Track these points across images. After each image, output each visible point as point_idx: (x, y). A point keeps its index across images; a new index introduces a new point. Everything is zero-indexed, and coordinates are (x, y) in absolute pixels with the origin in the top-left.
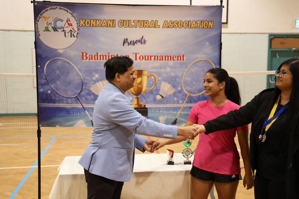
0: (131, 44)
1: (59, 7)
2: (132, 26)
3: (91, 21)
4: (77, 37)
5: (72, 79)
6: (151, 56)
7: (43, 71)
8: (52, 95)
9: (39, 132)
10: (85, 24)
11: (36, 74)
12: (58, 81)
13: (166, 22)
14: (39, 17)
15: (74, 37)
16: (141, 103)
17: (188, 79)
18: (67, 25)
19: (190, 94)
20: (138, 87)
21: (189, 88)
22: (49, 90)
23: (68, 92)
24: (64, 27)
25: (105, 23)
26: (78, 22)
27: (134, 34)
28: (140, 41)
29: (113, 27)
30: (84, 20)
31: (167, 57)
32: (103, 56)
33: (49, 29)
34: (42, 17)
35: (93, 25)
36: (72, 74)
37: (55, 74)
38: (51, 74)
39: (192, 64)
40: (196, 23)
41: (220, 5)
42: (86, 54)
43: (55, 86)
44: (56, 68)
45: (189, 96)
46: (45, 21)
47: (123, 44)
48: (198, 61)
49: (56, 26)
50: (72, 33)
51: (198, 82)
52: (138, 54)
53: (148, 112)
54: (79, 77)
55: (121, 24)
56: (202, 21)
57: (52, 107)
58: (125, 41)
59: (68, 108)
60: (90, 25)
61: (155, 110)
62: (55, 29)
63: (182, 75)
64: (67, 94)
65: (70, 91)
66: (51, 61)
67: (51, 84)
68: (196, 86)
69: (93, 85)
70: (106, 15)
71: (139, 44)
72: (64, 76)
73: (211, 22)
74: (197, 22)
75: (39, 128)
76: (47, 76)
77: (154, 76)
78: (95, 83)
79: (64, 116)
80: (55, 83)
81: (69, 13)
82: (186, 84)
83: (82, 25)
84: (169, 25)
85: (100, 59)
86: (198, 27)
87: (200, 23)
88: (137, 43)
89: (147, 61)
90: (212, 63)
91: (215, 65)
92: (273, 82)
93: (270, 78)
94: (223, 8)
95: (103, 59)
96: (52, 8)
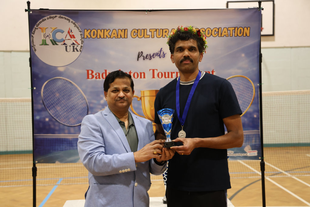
0: (147, 58)
1: (58, 15)
2: (148, 36)
3: (97, 32)
4: (80, 51)
5: (75, 103)
6: (172, 73)
7: (40, 93)
8: (50, 123)
9: (34, 170)
10: (90, 36)
11: (30, 98)
12: (59, 106)
14: (35, 28)
15: (77, 51)
18: (68, 37)
22: (47, 117)
23: (70, 119)
24: (65, 39)
25: (114, 34)
26: (82, 33)
27: (151, 46)
28: (159, 54)
29: (124, 38)
30: (89, 31)
33: (47, 43)
34: (39, 29)
35: (100, 35)
36: (75, 97)
37: (55, 97)
38: (49, 97)
40: (228, 30)
41: (258, 6)
42: (92, 72)
43: (54, 112)
44: (56, 90)
46: (42, 33)
47: (137, 59)
48: (231, 78)
49: (56, 38)
50: (74, 46)
52: (155, 71)
54: (84, 101)
55: (135, 34)
56: (235, 28)
57: (51, 139)
58: (140, 55)
59: (71, 139)
60: (97, 36)
62: (54, 42)
64: (69, 121)
65: (73, 118)
66: (49, 82)
67: (49, 110)
69: (101, 109)
70: (117, 24)
71: (157, 58)
72: (66, 99)
73: (247, 29)
75: (34, 165)
76: (44, 100)
79: (65, 150)
80: (54, 108)
81: (70, 22)
83: (87, 36)
86: (230, 34)
87: (233, 30)
88: (154, 56)
89: (167, 78)
90: (250, 80)
91: (253, 82)
94: (262, 11)
96: (50, 17)
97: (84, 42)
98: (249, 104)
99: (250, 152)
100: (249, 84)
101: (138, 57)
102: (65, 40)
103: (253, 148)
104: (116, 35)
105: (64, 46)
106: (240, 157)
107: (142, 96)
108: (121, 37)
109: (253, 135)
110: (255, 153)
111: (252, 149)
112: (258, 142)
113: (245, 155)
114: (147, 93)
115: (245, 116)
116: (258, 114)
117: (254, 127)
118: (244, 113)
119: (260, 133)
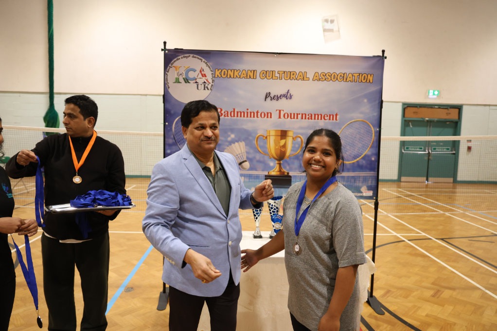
0: (275, 98)
1: (192, 55)
2: (277, 78)
3: (228, 72)
4: (211, 89)
7: (171, 129)
10: (221, 75)
11: (163, 133)
13: (317, 74)
14: (170, 67)
15: (208, 89)
16: (284, 170)
18: (200, 76)
20: (281, 150)
24: (196, 78)
25: (244, 74)
26: (213, 72)
27: (278, 87)
28: (286, 96)
29: (253, 78)
30: (220, 70)
31: (317, 116)
32: (241, 113)
33: (180, 81)
34: (173, 67)
35: (230, 75)
39: (347, 125)
40: (353, 76)
41: (381, 55)
42: (221, 110)
46: (176, 72)
47: (264, 99)
48: (353, 122)
49: (188, 77)
50: (205, 85)
51: (352, 147)
52: (282, 112)
53: (292, 180)
55: (263, 75)
56: (359, 74)
58: (268, 95)
60: (227, 76)
61: (300, 179)
62: (187, 81)
67: (180, 145)
68: (350, 152)
69: (228, 146)
70: (246, 65)
71: (284, 99)
73: (371, 76)
74: (354, 75)
76: (175, 135)
77: (300, 137)
78: (231, 145)
81: (203, 62)
83: (218, 75)
84: (321, 77)
85: (237, 116)
86: (355, 80)
87: (357, 76)
88: (281, 97)
89: (293, 119)
90: (371, 125)
91: (373, 126)
92: (405, 152)
93: (403, 148)
94: (385, 60)
95: (241, 116)
96: (184, 56)
98: (368, 147)
99: (366, 192)
100: (369, 128)
101: (266, 98)
103: (369, 188)
104: (245, 76)
105: (196, 85)
107: (268, 135)
108: (250, 77)
109: (370, 176)
110: (370, 193)
111: (368, 190)
112: (374, 183)
113: (361, 194)
114: (273, 133)
115: (363, 158)
116: (375, 157)
117: (371, 169)
118: (362, 156)
119: (376, 175)
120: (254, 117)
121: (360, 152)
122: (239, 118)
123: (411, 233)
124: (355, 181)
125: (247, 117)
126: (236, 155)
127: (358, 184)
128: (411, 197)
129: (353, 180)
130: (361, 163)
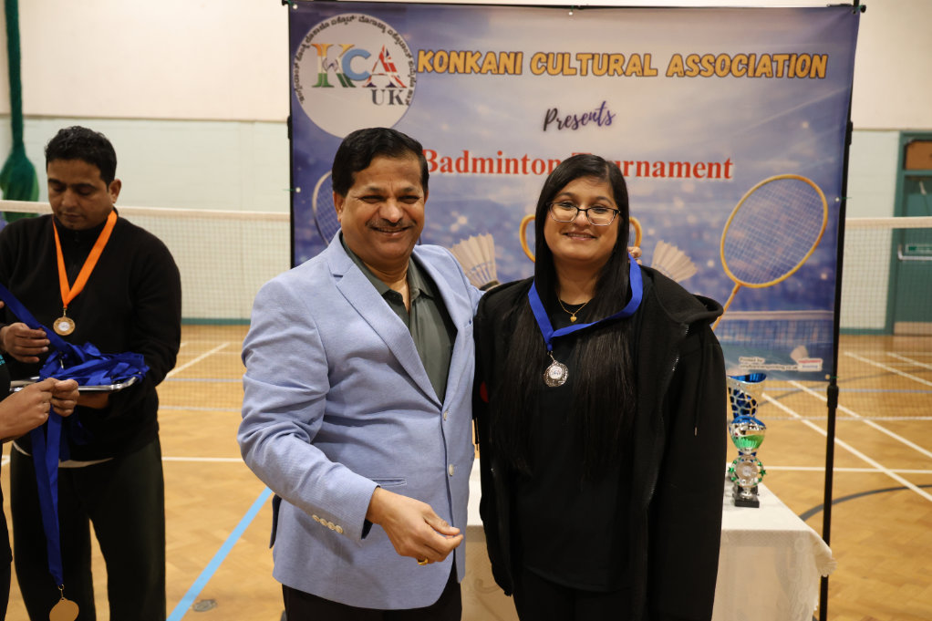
0: (568, 124)
1: (358, 15)
2: (574, 71)
3: (449, 57)
4: (408, 103)
7: (309, 202)
10: (433, 66)
11: (288, 213)
13: (677, 58)
14: (304, 46)
15: (400, 102)
17: (740, 235)
18: (381, 68)
19: (742, 282)
21: (740, 264)
24: (371, 73)
25: (490, 63)
26: (412, 59)
27: (577, 95)
28: (597, 116)
29: (514, 73)
30: (430, 54)
31: (676, 167)
32: (483, 161)
33: (330, 81)
34: (311, 47)
35: (455, 67)
38: (330, 212)
39: (754, 191)
40: (772, 60)
41: (851, 3)
42: (434, 155)
45: (741, 287)
46: (319, 58)
47: (543, 127)
48: (771, 181)
49: (350, 71)
50: (393, 91)
51: (769, 245)
55: (540, 65)
56: (790, 56)
58: (551, 116)
60: (448, 67)
62: (346, 81)
63: (722, 223)
68: (763, 258)
71: (592, 125)
73: (821, 59)
74: (776, 58)
76: (320, 219)
77: (633, 223)
78: (458, 242)
81: (386, 33)
82: (732, 250)
83: (425, 67)
84: (684, 68)
85: (475, 170)
86: (777, 72)
87: (784, 61)
88: (585, 121)
90: (818, 188)
91: (826, 192)
92: (905, 258)
93: (900, 247)
94: (862, 15)
95: (483, 170)
96: (339, 18)
97: (418, 83)
98: (811, 245)
99: (804, 362)
100: (814, 197)
101: (547, 122)
102: (373, 77)
103: (814, 352)
104: (493, 66)
106: (779, 372)
108: (506, 70)
109: (815, 321)
110: (817, 365)
111: (811, 355)
112: (826, 340)
113: (792, 368)
115: (798, 275)
116: (831, 271)
117: (819, 303)
118: (795, 269)
119: (832, 318)
120: (516, 171)
121: (788, 258)
122: (478, 174)
123: (925, 468)
124: (775, 333)
125: (499, 171)
126: (471, 267)
127: (782, 341)
128: (922, 374)
129: (769, 331)
130: (791, 288)
